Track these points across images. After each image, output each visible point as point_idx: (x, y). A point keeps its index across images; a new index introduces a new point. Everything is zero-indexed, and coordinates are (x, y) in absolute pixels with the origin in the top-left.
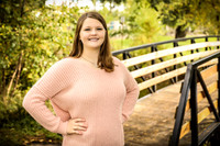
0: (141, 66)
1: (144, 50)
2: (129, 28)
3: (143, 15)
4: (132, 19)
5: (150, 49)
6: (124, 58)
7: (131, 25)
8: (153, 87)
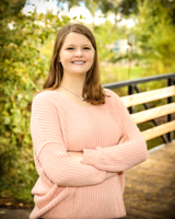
0: (154, 104)
1: (159, 83)
2: (140, 52)
3: (160, 34)
4: (145, 39)
5: (166, 81)
6: (130, 93)
7: (143, 47)
8: (168, 134)
